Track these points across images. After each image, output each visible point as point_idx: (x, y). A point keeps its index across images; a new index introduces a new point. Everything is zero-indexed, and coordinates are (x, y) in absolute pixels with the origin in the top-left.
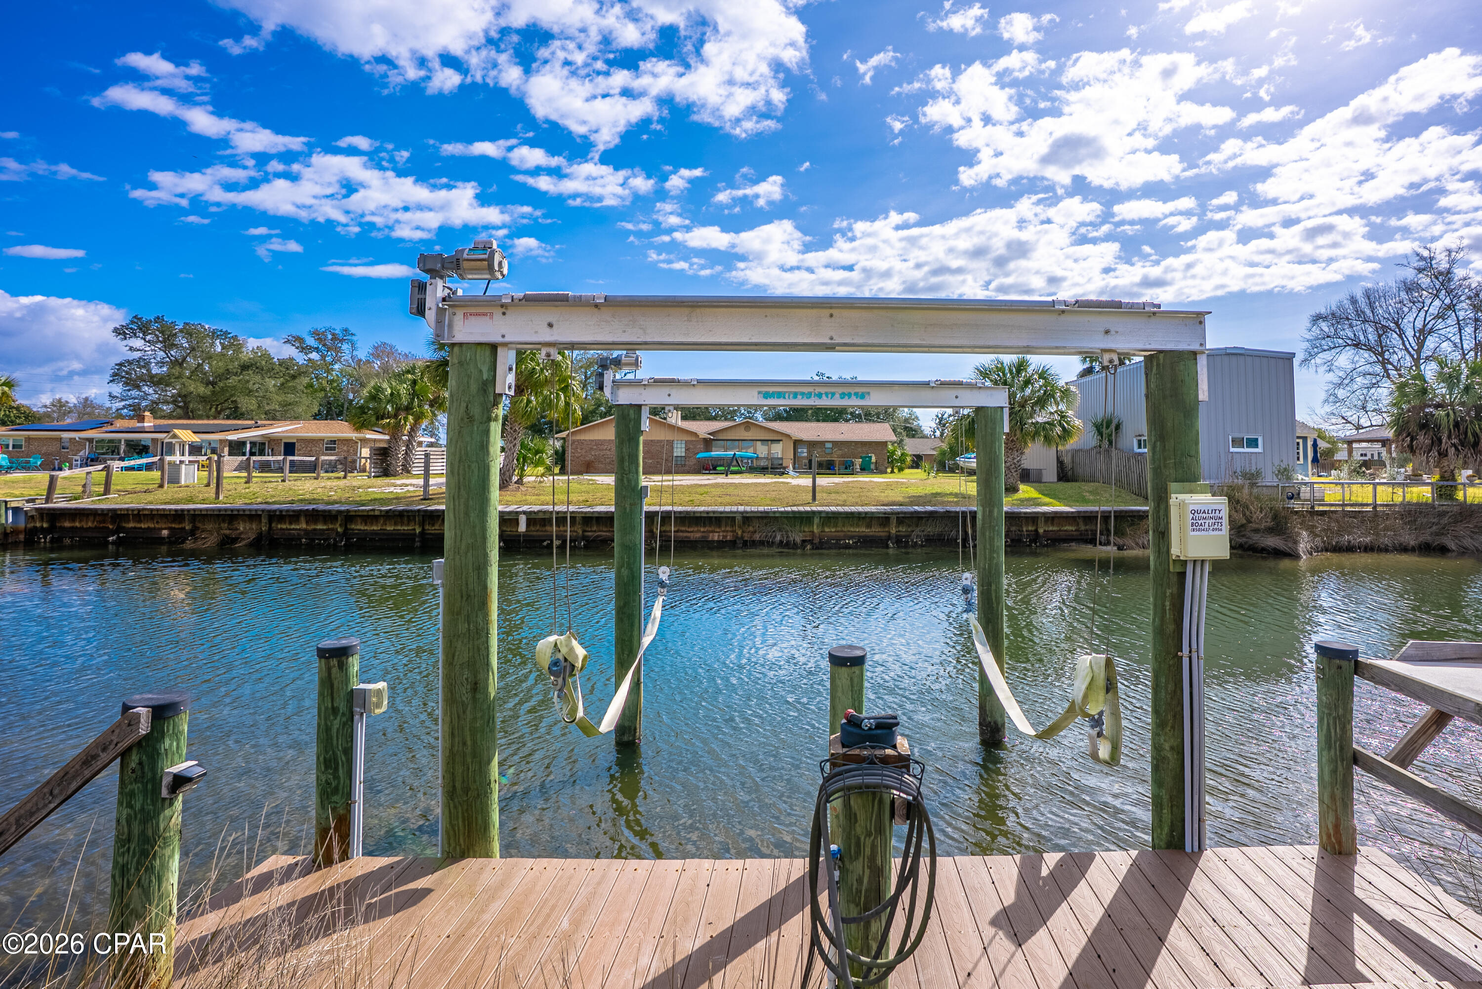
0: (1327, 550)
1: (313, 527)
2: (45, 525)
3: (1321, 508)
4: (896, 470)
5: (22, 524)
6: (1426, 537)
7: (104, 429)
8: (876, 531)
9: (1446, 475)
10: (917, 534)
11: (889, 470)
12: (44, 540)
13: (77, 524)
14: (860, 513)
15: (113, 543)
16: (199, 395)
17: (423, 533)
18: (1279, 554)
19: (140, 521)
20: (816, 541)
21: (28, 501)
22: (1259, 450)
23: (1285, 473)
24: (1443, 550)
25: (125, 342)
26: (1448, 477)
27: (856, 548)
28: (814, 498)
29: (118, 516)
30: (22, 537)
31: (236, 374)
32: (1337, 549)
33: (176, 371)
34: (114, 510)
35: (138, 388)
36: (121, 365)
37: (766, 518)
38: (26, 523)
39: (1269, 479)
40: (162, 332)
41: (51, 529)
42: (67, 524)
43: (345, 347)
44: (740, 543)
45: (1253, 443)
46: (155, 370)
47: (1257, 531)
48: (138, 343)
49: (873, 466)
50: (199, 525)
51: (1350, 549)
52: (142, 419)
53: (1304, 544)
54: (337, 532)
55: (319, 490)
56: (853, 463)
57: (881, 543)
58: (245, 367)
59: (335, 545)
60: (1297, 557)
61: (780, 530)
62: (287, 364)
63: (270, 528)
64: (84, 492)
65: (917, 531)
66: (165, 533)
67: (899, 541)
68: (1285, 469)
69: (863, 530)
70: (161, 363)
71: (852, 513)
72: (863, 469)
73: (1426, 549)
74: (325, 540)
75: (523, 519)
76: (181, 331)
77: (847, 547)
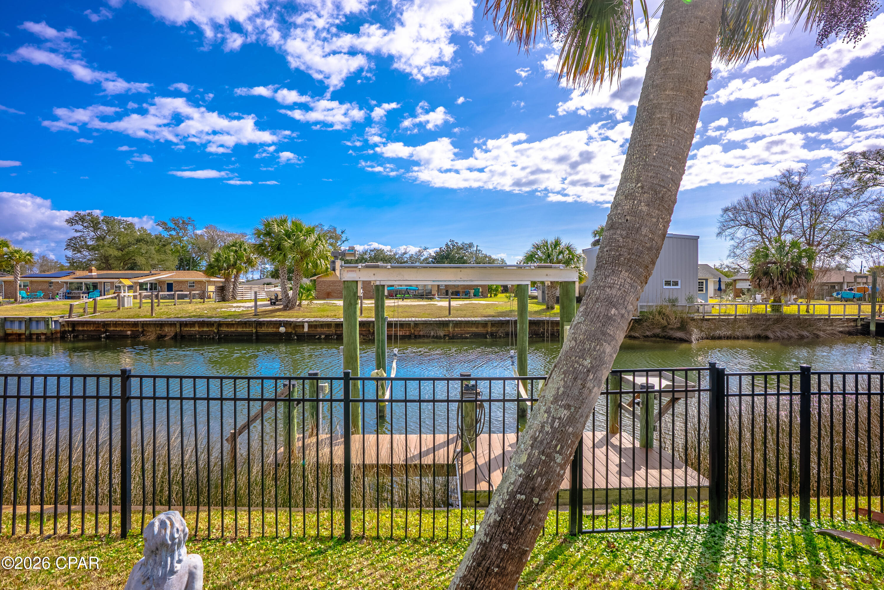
0: (707, 339)
1: (202, 329)
2: (70, 329)
3: (708, 317)
4: (493, 295)
5: (58, 329)
6: (758, 332)
7: (71, 276)
8: (481, 330)
9: (777, 299)
10: (501, 331)
11: (489, 295)
12: (70, 336)
13: (85, 329)
14: (472, 321)
15: (104, 338)
16: (115, 256)
17: (256, 332)
18: (682, 340)
19: (116, 327)
20: (451, 335)
21: (61, 317)
22: (679, 287)
23: (690, 299)
24: (767, 338)
25: (73, 227)
26: (777, 300)
27: (471, 338)
28: (450, 313)
29: (105, 324)
30: (59, 335)
31: (134, 244)
32: (713, 338)
33: (101, 243)
34: (104, 321)
35: (80, 252)
36: (71, 239)
37: (426, 324)
38: (61, 328)
39: (682, 302)
40: (92, 222)
41: (73, 331)
42: (80, 329)
43: (190, 227)
44: (413, 337)
45: (676, 284)
46: (90, 243)
47: (672, 329)
48: (80, 227)
49: (480, 294)
50: (145, 329)
51: (720, 338)
52: (91, 271)
53: (695, 334)
54: (214, 332)
55: (198, 310)
56: (469, 293)
57: (483, 336)
58: (138, 241)
59: (213, 338)
60: (692, 342)
61: (433, 330)
62: (158, 238)
63: (181, 330)
64: (84, 312)
65: (501, 330)
66: (129, 333)
67: (492, 335)
68: (691, 298)
69: (474, 329)
70: (92, 239)
71: (469, 321)
72: (475, 296)
73: (758, 338)
74: (208, 336)
75: (306, 325)
76: (103, 221)
77: (466, 338)
